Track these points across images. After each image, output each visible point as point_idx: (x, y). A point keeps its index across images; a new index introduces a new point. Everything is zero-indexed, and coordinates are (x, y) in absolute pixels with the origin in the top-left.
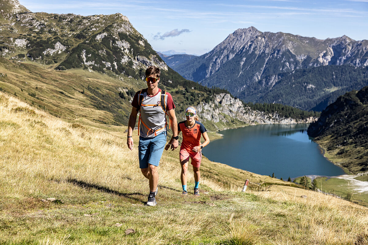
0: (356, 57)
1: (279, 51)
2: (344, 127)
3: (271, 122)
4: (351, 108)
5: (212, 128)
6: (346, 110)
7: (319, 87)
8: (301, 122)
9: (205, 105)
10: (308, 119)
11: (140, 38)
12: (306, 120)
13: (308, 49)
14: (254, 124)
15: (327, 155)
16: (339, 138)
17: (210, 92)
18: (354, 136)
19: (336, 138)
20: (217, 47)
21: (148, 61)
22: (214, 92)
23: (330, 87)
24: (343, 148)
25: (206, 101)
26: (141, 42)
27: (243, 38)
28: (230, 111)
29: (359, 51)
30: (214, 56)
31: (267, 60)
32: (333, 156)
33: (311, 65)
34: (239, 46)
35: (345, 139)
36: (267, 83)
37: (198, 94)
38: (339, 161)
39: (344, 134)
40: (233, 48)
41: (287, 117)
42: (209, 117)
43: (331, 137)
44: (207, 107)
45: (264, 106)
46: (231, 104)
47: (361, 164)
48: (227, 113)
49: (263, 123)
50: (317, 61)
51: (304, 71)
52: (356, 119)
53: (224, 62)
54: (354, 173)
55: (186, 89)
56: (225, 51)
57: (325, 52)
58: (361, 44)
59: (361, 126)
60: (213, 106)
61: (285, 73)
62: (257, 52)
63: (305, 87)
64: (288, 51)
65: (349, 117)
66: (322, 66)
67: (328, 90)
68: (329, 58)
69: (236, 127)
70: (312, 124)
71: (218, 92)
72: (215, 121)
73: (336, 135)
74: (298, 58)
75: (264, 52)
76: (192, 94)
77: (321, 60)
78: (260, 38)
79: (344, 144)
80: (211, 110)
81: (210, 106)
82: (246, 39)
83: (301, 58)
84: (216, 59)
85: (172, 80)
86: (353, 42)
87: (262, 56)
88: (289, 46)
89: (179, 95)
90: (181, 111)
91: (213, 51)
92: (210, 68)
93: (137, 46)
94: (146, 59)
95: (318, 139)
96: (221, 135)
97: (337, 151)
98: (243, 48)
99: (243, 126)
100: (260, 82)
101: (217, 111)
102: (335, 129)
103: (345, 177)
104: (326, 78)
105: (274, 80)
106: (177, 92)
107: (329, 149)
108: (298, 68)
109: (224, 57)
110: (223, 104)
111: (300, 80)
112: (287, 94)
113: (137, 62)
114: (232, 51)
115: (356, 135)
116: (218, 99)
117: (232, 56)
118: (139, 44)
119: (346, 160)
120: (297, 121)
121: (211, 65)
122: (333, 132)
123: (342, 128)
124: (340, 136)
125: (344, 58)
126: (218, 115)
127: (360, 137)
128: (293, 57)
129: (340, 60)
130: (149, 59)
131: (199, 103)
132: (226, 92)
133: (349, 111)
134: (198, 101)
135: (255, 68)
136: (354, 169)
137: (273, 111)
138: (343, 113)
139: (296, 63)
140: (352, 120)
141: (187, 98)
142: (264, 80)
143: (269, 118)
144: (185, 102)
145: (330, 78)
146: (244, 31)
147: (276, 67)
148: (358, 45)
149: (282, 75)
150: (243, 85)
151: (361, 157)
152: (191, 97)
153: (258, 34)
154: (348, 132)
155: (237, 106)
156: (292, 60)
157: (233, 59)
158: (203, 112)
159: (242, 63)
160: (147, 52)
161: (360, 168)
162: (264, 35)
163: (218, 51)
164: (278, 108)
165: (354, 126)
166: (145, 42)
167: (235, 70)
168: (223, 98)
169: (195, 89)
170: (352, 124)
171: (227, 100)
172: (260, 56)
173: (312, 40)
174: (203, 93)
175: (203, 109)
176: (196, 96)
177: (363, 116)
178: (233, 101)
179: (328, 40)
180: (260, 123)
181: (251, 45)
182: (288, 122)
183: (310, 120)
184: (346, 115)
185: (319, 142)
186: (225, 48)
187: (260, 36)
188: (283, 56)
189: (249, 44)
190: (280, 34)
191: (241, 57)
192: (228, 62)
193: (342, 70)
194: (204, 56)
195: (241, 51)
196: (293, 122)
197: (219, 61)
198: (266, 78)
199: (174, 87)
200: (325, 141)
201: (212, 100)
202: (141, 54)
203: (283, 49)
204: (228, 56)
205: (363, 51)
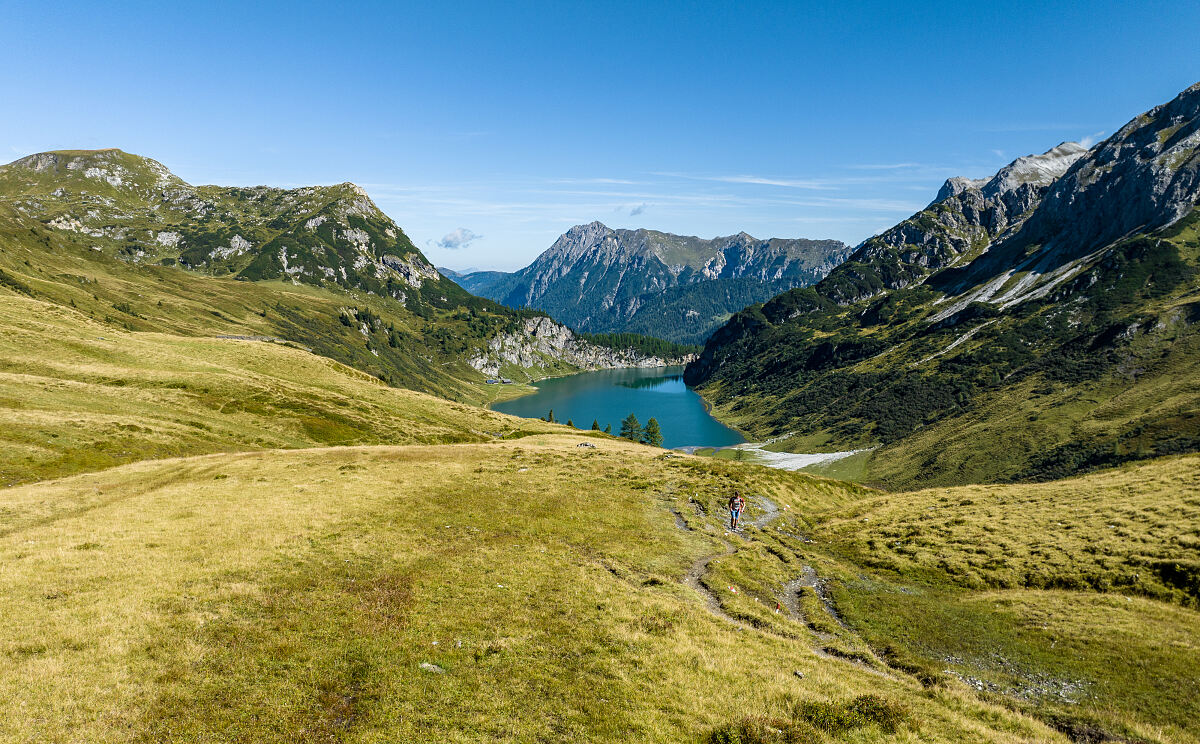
0: (760, 265)
1: (640, 259)
2: (743, 365)
3: (623, 365)
4: (754, 333)
5: (520, 377)
6: (746, 336)
7: (706, 314)
8: (673, 363)
9: (506, 337)
10: (684, 358)
11: (389, 224)
12: (682, 360)
13: (687, 256)
14: (593, 369)
15: (714, 412)
16: (735, 383)
17: (515, 315)
18: (759, 378)
19: (730, 384)
20: (541, 256)
21: (403, 264)
22: (522, 314)
23: (722, 313)
24: (741, 399)
25: (508, 330)
26: (389, 232)
27: (582, 241)
28: (552, 348)
29: (765, 256)
30: (536, 271)
31: (622, 275)
32: (725, 414)
33: (692, 280)
34: (576, 253)
35: (745, 384)
36: (623, 310)
37: (493, 319)
38: (734, 422)
39: (743, 377)
40: (567, 258)
41: (649, 355)
42: (514, 359)
43: (722, 384)
44: (509, 341)
45: (610, 338)
46: (553, 336)
47: (773, 424)
48: (546, 351)
49: (609, 366)
50: (701, 274)
51: (682, 289)
52: (762, 351)
53: (554, 280)
54: (761, 439)
55: (473, 312)
56: (556, 263)
57: (713, 259)
58: (768, 245)
59: (772, 361)
60: (521, 339)
61: (651, 295)
62: (606, 263)
63: (684, 315)
64: (656, 259)
65: (750, 348)
66: (709, 280)
67: (720, 318)
68: (719, 268)
69: (561, 374)
70: (690, 366)
71: (529, 315)
72: (525, 365)
73: (730, 379)
74: (672, 271)
75: (617, 262)
76: (483, 320)
77: (707, 272)
78: (609, 239)
79: (742, 393)
80: (518, 346)
81: (516, 340)
82: (589, 241)
83: (676, 270)
84: (541, 276)
85: (447, 296)
86: (756, 243)
87: (614, 269)
88: (657, 251)
89: (459, 322)
90: (462, 349)
91: (535, 263)
92: (532, 290)
93: (383, 238)
94: (398, 261)
95: (701, 388)
96: (535, 388)
97: (732, 404)
98: (584, 257)
99: (575, 373)
100: (612, 310)
101: (528, 347)
102: (727, 369)
103: (745, 447)
104: (715, 300)
105: (633, 306)
106: (456, 318)
107: (719, 403)
108: (671, 286)
109: (554, 272)
110: (539, 335)
111: (675, 304)
112: (656, 327)
113: (383, 267)
114: (567, 261)
115: (762, 377)
116: (529, 328)
117: (566, 271)
118: (386, 236)
119: (747, 419)
120: (666, 362)
121: (533, 286)
122: (725, 375)
123: (740, 367)
124: (736, 380)
125: (743, 268)
126: (531, 354)
127: (770, 379)
128: (664, 268)
129: (737, 272)
130: (405, 261)
131: (495, 335)
132: (543, 315)
133: (751, 338)
134: (493, 332)
135: (603, 288)
136: (760, 432)
137: (626, 347)
138: (739, 342)
139: (669, 278)
140: (756, 353)
141: (474, 327)
142: (618, 306)
143: (620, 358)
144: (470, 334)
145: (723, 299)
146: (584, 229)
147: (637, 285)
148: (764, 246)
149: (646, 297)
150: (586, 317)
151: (772, 412)
152: (481, 324)
153: (607, 233)
154: (750, 372)
155: (563, 338)
156: (662, 273)
157: (568, 274)
158: (502, 350)
159: (583, 281)
160: (400, 249)
161: (771, 430)
162: (616, 234)
163: (543, 263)
164: (635, 341)
165: (759, 363)
166: (399, 232)
167: (571, 294)
168: (539, 324)
169: (488, 310)
170: (755, 359)
171: (546, 329)
172: (611, 269)
173: (693, 241)
174: (502, 316)
175: (503, 344)
176: (490, 322)
177: (774, 345)
178: (555, 329)
179: (717, 240)
180: (604, 366)
181: (595, 252)
182: (651, 364)
183: (689, 358)
184: (745, 344)
185: (703, 392)
186: (554, 257)
187: (610, 236)
188: (647, 267)
189: (593, 249)
190: (642, 233)
191: (581, 272)
192: (561, 280)
193: (740, 285)
194: (522, 271)
195: (581, 261)
196: (661, 363)
197: (545, 279)
198: (622, 303)
199: (450, 309)
200: (712, 390)
201: (520, 329)
202: (390, 252)
203: (648, 256)
204: (559, 271)
205: (771, 257)
